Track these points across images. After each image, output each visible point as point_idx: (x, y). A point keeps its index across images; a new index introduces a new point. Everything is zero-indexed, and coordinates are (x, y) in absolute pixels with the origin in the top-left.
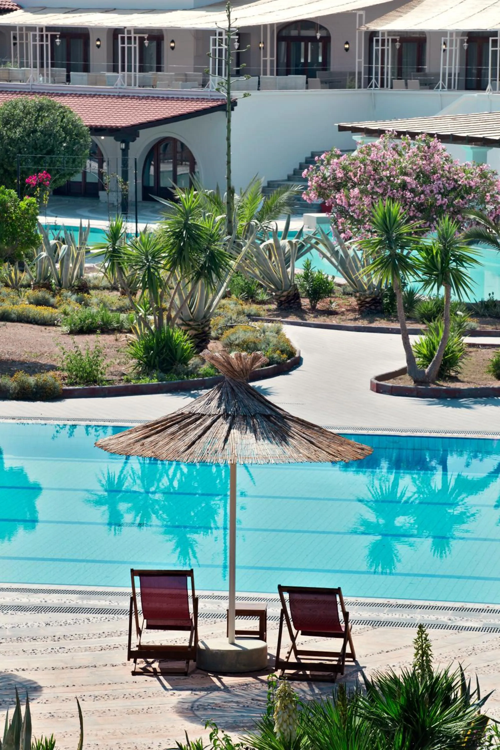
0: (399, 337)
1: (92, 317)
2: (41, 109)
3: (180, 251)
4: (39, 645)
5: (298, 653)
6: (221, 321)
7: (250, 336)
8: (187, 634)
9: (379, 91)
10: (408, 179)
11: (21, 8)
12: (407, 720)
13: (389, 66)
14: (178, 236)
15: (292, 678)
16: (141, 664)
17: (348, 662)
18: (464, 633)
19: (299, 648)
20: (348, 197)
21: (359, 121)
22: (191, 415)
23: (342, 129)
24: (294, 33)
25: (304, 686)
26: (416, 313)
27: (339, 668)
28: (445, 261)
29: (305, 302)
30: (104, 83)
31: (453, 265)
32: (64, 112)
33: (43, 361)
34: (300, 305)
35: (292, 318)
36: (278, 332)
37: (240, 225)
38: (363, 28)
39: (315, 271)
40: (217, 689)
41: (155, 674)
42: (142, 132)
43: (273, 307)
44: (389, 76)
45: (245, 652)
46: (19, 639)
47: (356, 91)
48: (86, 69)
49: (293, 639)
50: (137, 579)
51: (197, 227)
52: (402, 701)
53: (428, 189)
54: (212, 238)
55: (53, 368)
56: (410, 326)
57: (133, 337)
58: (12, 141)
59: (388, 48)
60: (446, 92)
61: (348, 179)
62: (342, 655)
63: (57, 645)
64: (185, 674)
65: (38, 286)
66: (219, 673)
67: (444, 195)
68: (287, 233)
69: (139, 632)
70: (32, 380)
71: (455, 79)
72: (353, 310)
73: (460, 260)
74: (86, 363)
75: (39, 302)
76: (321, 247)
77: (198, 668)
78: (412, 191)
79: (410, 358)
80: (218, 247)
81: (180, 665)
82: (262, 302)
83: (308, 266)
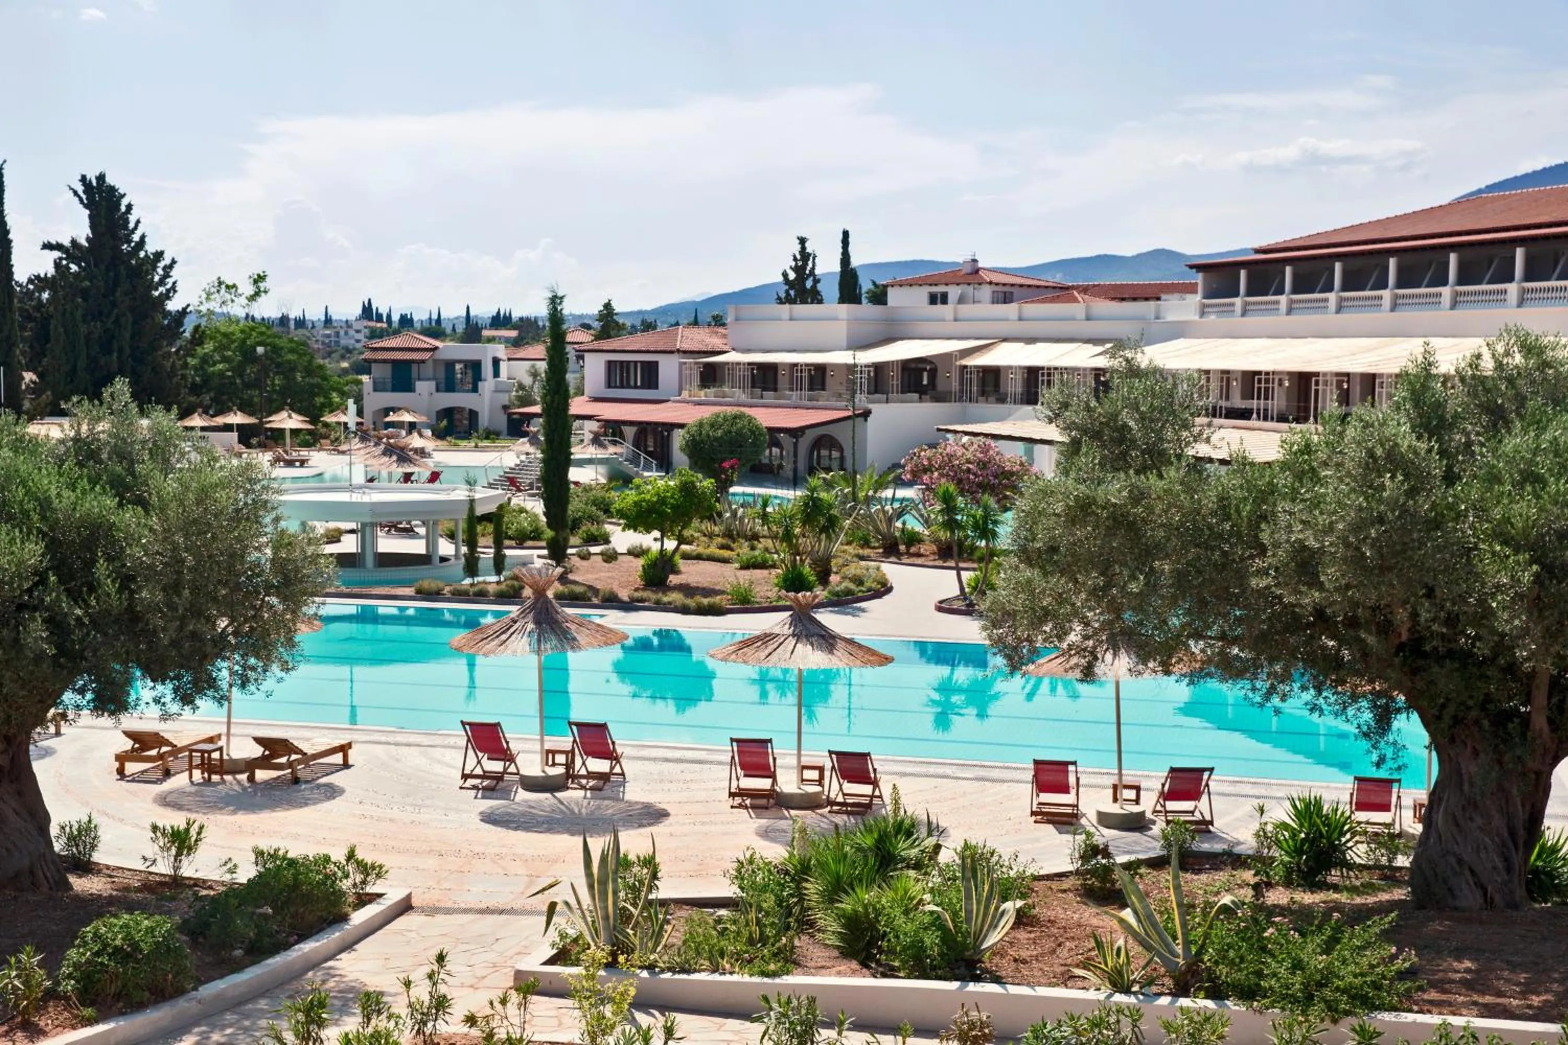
0: (954, 572)
1: (755, 557)
2: (735, 417)
3: (808, 515)
4: (673, 786)
5: (844, 795)
6: (840, 561)
7: (858, 572)
8: (769, 781)
9: (968, 404)
10: (971, 466)
11: (734, 349)
12: (878, 848)
13: (975, 389)
14: (806, 505)
15: (837, 812)
16: (738, 800)
17: (876, 801)
18: (960, 782)
19: (845, 791)
20: (931, 478)
21: (951, 424)
22: (770, 635)
23: (939, 430)
24: (913, 366)
25: (845, 817)
26: (975, 557)
27: (869, 806)
28: (985, 523)
29: (902, 548)
30: (784, 398)
31: (991, 526)
32: (750, 419)
33: (718, 588)
34: (898, 550)
35: (893, 559)
36: (878, 569)
37: (861, 495)
38: (958, 363)
39: (909, 526)
40: (786, 818)
41: (746, 807)
42: (807, 431)
43: (881, 550)
44: (974, 395)
45: (808, 795)
46: (661, 781)
47: (953, 404)
48: (775, 390)
49: (841, 786)
50: (735, 744)
51: (820, 499)
52: (876, 836)
53: (985, 473)
54: (830, 506)
55: (722, 592)
56: (962, 565)
57: (779, 571)
58: (716, 439)
59: (974, 376)
60: (1012, 406)
61: (931, 465)
62: (872, 797)
63: (685, 786)
64: (766, 808)
65: (724, 536)
66: (788, 808)
67: (996, 477)
68: (894, 499)
69: (738, 779)
70: (706, 601)
71: (1019, 397)
72: (934, 553)
73: (995, 523)
74: (742, 590)
75: (722, 547)
76: (913, 512)
77: (776, 804)
78: (974, 474)
79: (962, 589)
80: (834, 512)
81: (763, 802)
82: (874, 548)
83: (904, 523)
